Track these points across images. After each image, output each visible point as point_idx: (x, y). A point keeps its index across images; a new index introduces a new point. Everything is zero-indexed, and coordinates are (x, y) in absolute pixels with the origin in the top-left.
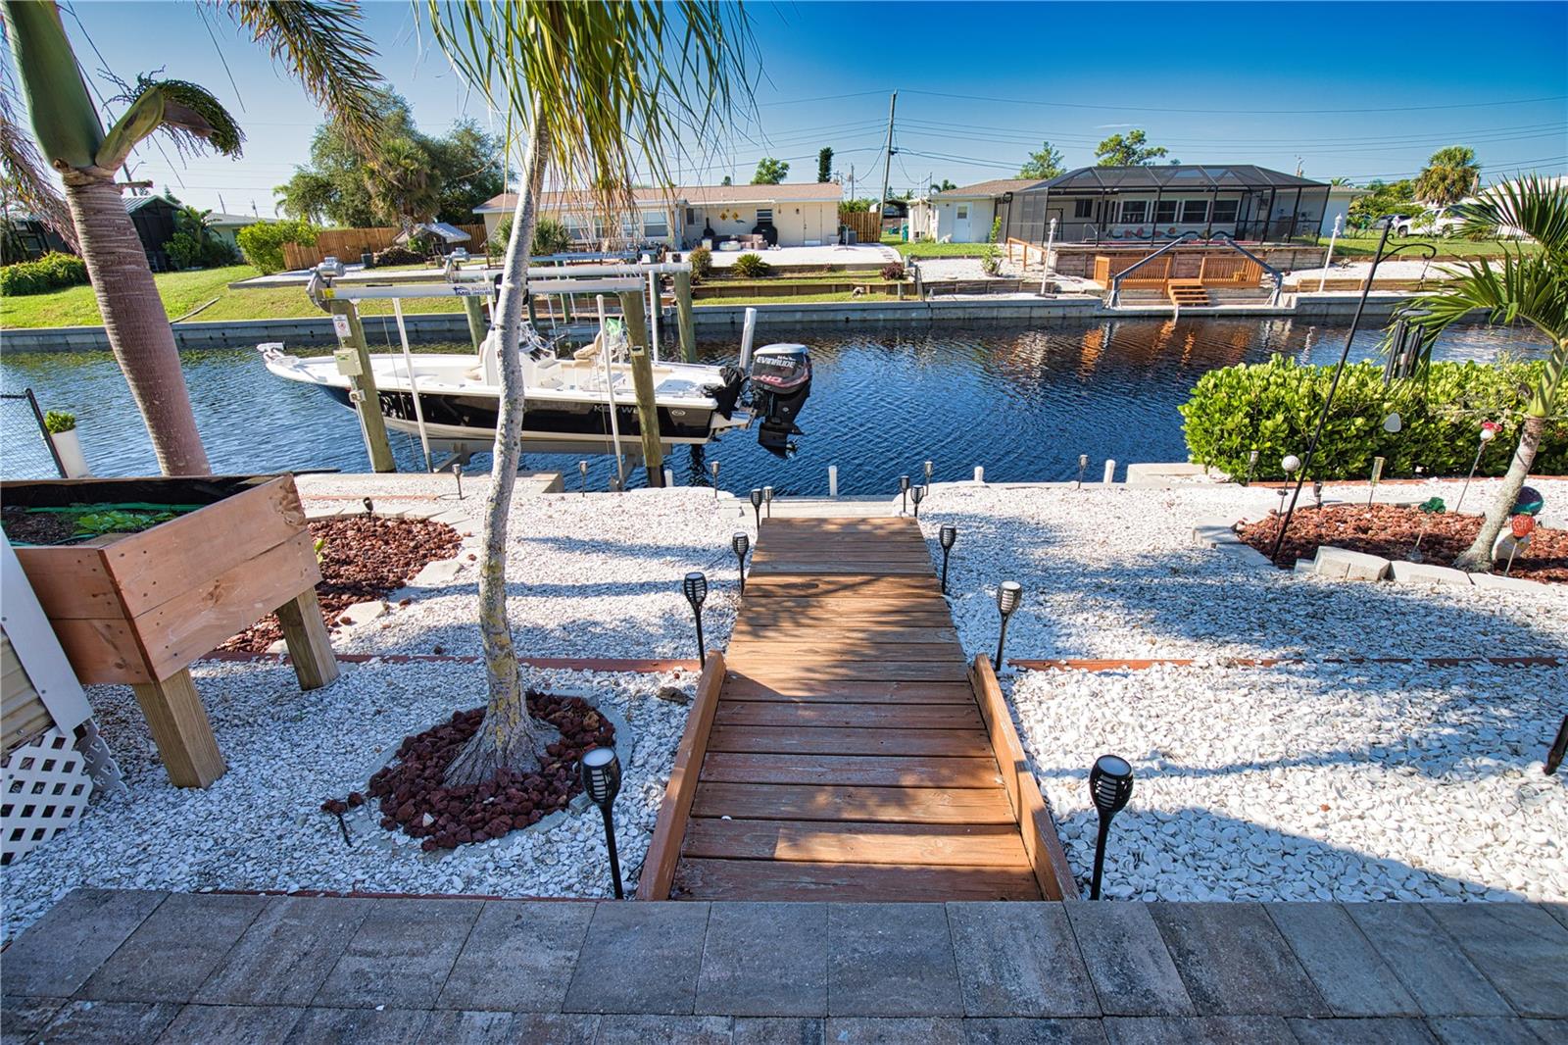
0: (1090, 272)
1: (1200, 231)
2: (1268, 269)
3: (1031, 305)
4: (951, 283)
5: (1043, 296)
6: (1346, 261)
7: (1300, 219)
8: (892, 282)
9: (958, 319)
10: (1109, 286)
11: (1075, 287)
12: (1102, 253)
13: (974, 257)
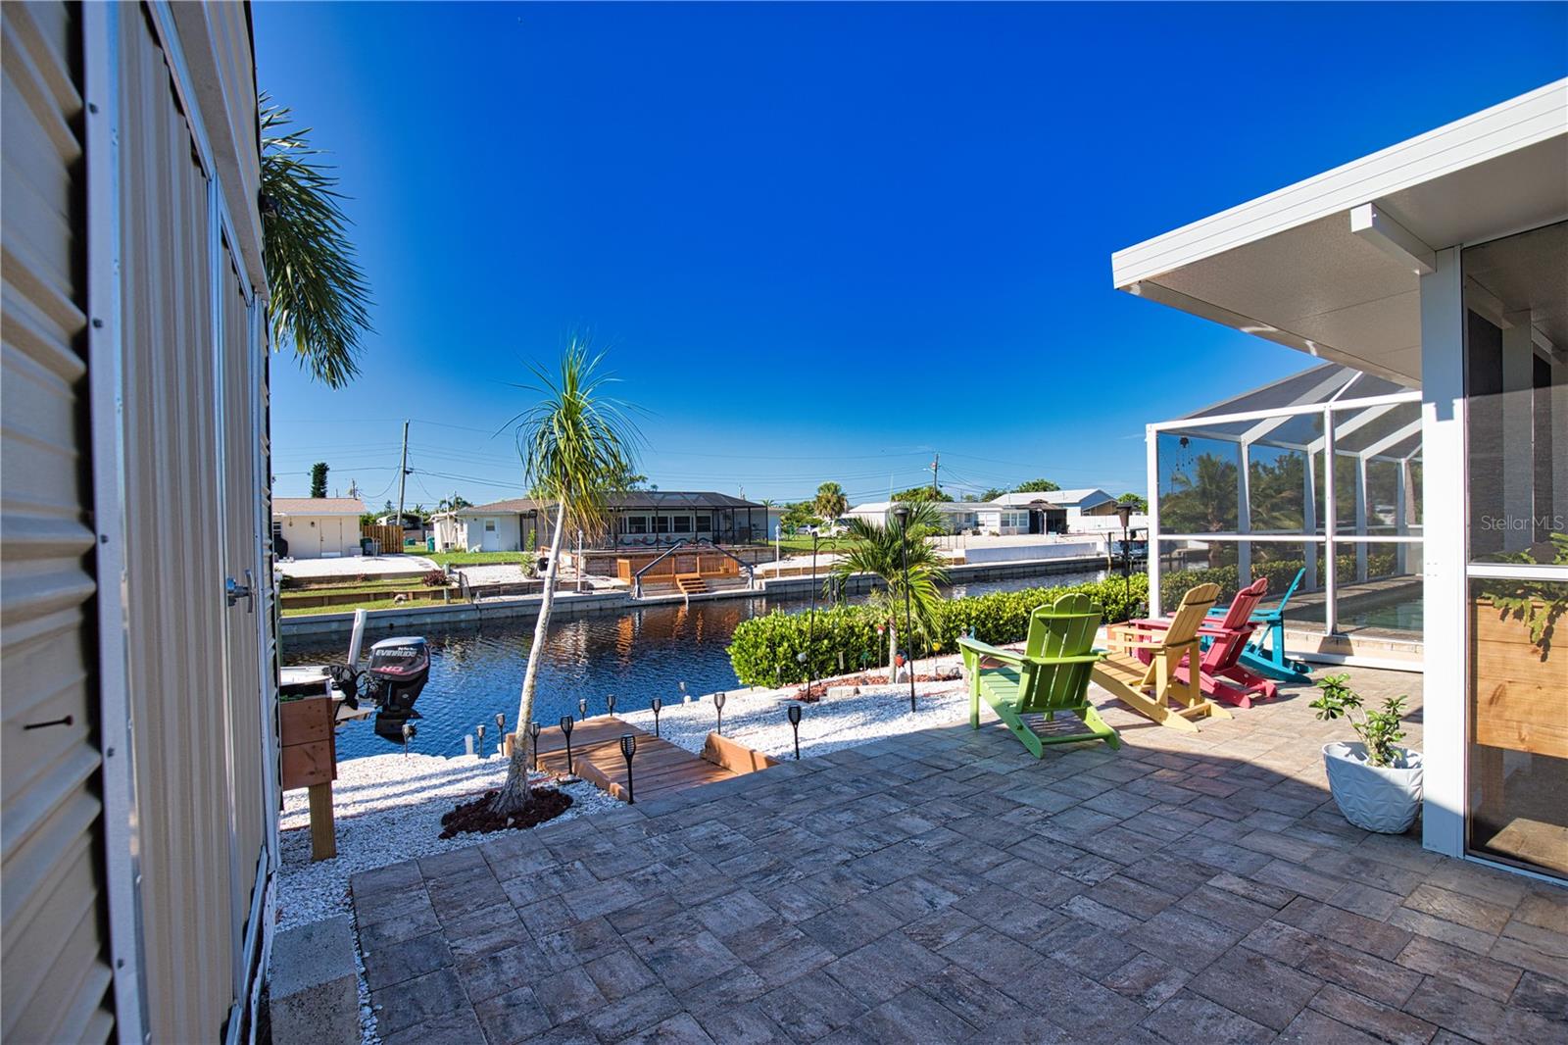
0: (613, 572)
1: (688, 539)
2: (742, 564)
3: (572, 601)
4: (495, 587)
5: (581, 592)
6: (788, 556)
7: (753, 528)
8: (435, 588)
9: (507, 617)
10: (632, 582)
11: (605, 584)
12: (621, 557)
13: (511, 563)
